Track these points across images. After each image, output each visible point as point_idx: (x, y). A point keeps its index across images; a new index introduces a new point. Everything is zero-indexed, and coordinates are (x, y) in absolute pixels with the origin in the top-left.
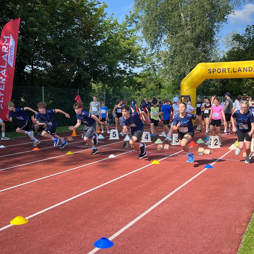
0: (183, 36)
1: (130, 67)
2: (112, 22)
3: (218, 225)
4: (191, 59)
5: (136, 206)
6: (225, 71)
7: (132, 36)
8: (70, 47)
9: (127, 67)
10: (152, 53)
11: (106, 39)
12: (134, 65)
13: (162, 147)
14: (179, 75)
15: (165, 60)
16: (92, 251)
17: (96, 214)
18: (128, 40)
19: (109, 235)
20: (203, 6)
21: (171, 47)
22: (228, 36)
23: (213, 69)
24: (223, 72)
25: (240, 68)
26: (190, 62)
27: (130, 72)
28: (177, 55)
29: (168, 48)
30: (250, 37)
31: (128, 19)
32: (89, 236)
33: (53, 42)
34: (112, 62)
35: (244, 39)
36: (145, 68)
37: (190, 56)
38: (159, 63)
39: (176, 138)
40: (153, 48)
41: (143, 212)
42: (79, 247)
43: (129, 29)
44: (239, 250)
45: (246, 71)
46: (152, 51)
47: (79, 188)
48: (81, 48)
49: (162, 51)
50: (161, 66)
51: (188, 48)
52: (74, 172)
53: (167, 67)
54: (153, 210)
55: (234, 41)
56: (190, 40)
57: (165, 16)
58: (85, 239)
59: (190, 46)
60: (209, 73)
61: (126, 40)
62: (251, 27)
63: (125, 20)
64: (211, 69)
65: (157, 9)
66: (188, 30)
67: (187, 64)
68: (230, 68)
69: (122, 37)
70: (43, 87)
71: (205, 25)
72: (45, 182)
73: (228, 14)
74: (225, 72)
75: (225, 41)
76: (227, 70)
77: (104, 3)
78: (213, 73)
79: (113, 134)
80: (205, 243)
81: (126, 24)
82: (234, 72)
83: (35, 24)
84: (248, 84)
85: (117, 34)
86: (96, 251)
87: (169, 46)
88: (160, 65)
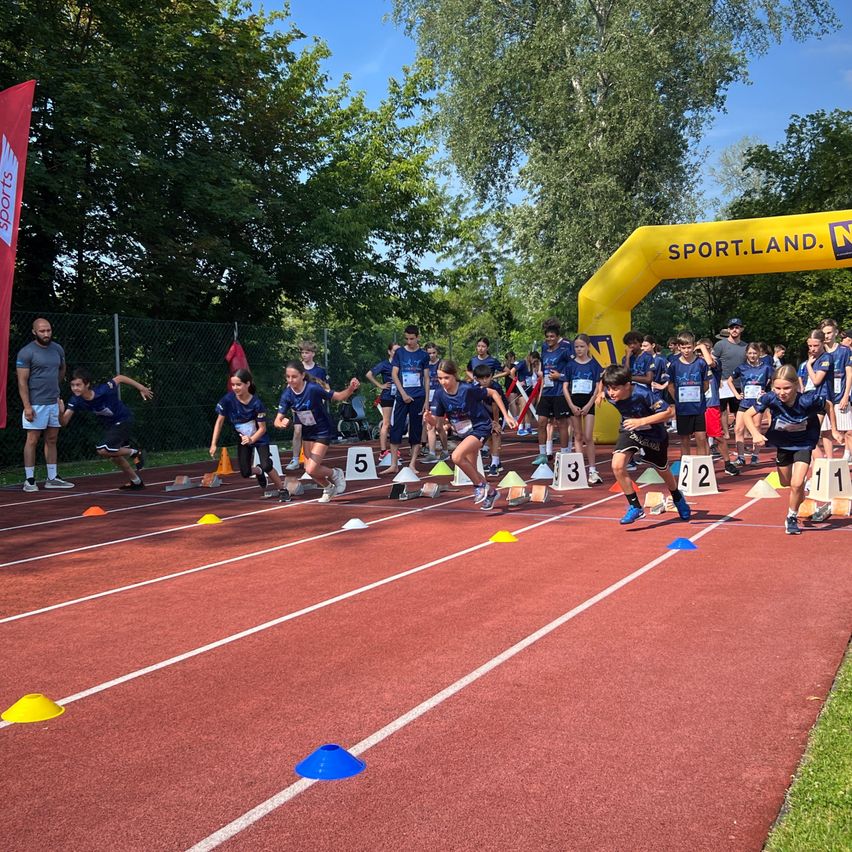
0: (581, 154)
1: (410, 253)
2: (345, 105)
3: (722, 703)
4: (611, 228)
5: (441, 659)
6: (724, 250)
7: (414, 149)
8: (207, 183)
9: (398, 252)
10: (481, 211)
11: (327, 160)
12: (421, 245)
13: (524, 495)
14: (572, 281)
15: (525, 235)
16: (288, 789)
17: (302, 685)
18: (400, 162)
19: (349, 740)
20: (645, 54)
21: (541, 193)
22: (730, 154)
23: (686, 246)
24: (718, 255)
25: (773, 239)
26: (606, 238)
27: (409, 267)
28: (562, 218)
29: (535, 195)
30: (802, 154)
31: (398, 93)
32: (280, 746)
33: (147, 164)
34: (347, 232)
35: (783, 161)
36: (458, 264)
37: (605, 220)
38: (506, 247)
39: (569, 466)
40: (484, 197)
41: (465, 673)
42: (243, 780)
43: (402, 124)
44: (799, 769)
45: (796, 248)
46: (481, 207)
47: (241, 613)
48: (241, 184)
49: (513, 206)
50: (512, 255)
51: (598, 194)
52: (223, 572)
53: (531, 259)
54: (499, 667)
55: (750, 170)
56: (604, 166)
57: (521, 89)
58: (264, 753)
59: (606, 187)
60: (671, 257)
61: (395, 162)
62: (803, 120)
63: (387, 97)
64: (677, 247)
65: (493, 67)
66: (597, 134)
67: (598, 246)
68: (741, 241)
69: (378, 153)
70: (116, 316)
71: (653, 115)
72: (125, 600)
73: (727, 83)
74: (726, 255)
75: (719, 170)
76: (731, 248)
77: (316, 40)
78: (686, 257)
79: (357, 462)
80: (682, 754)
81: (392, 109)
82: (754, 252)
83: (87, 105)
84: (803, 309)
85: (365, 143)
86: (304, 788)
87: (537, 190)
88: (508, 252)
